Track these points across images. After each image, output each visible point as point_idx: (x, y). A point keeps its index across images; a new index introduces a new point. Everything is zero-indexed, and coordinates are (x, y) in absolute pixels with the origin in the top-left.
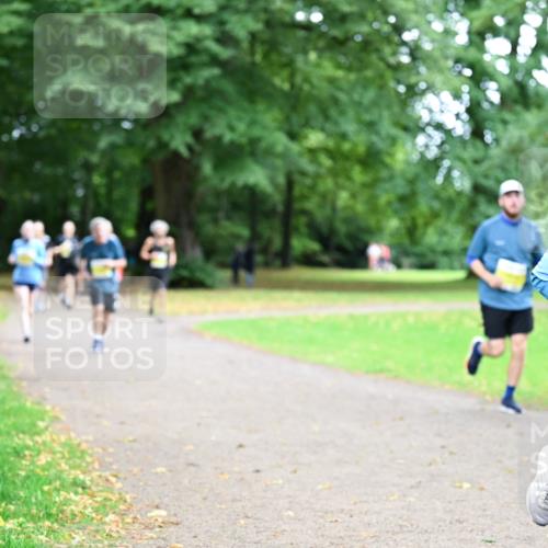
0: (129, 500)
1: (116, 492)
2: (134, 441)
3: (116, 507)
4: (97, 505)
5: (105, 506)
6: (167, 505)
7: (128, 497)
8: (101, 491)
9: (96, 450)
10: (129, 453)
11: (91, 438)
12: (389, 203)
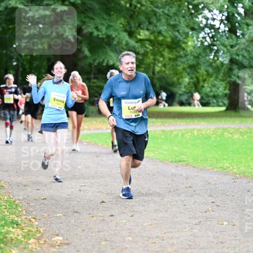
0: (42, 232)
1: (35, 227)
2: (45, 199)
3: (35, 235)
4: (24, 234)
5: (29, 234)
6: (63, 234)
7: (41, 229)
8: (26, 226)
9: (24, 204)
10: (42, 206)
11: (21, 198)
12: (184, 69)
